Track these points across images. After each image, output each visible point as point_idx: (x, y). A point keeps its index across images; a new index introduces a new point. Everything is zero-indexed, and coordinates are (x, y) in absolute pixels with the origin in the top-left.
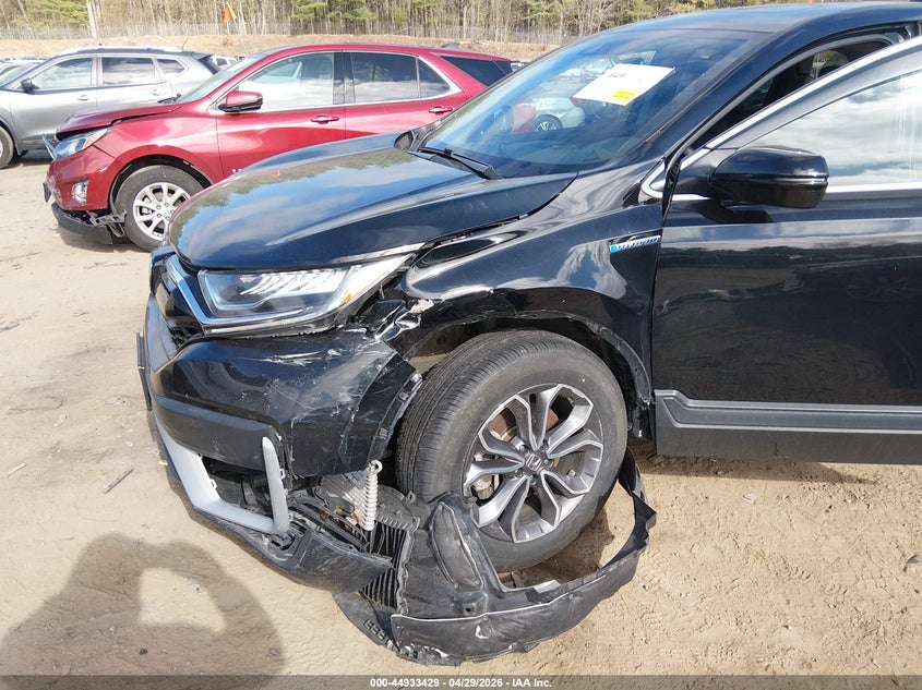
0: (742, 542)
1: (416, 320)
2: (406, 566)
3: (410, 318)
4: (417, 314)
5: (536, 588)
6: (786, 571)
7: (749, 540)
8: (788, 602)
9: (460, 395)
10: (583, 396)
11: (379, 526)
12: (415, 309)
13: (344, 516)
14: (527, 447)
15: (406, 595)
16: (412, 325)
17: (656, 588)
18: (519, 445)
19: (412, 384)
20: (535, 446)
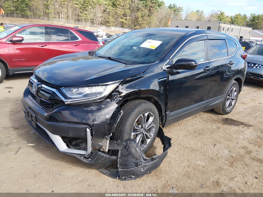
0: (182, 145)
1: (121, 98)
2: (120, 158)
3: (120, 97)
4: (122, 96)
5: (153, 157)
6: (193, 150)
7: (183, 145)
8: (196, 156)
9: (131, 115)
10: (152, 114)
11: (109, 150)
12: (121, 95)
13: (100, 149)
14: (142, 127)
15: (120, 165)
16: (121, 99)
17: (169, 157)
18: (140, 126)
19: (121, 113)
20: (144, 127)
